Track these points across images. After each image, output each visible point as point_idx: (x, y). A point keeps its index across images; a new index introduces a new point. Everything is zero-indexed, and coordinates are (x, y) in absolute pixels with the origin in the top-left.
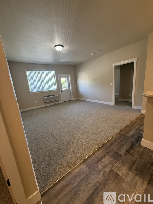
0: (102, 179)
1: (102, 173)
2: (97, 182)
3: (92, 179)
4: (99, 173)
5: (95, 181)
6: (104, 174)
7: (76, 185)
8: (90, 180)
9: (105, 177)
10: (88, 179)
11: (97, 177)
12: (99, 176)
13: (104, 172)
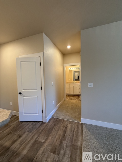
0: (63, 143)
1: (65, 147)
2: (65, 140)
3: (68, 140)
4: (66, 146)
5: (66, 140)
6: (63, 147)
7: (74, 133)
8: (69, 139)
9: (62, 145)
10: (70, 138)
11: (67, 142)
12: (66, 144)
13: (63, 149)
